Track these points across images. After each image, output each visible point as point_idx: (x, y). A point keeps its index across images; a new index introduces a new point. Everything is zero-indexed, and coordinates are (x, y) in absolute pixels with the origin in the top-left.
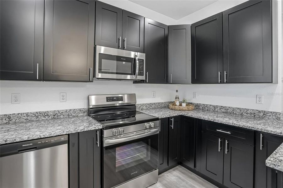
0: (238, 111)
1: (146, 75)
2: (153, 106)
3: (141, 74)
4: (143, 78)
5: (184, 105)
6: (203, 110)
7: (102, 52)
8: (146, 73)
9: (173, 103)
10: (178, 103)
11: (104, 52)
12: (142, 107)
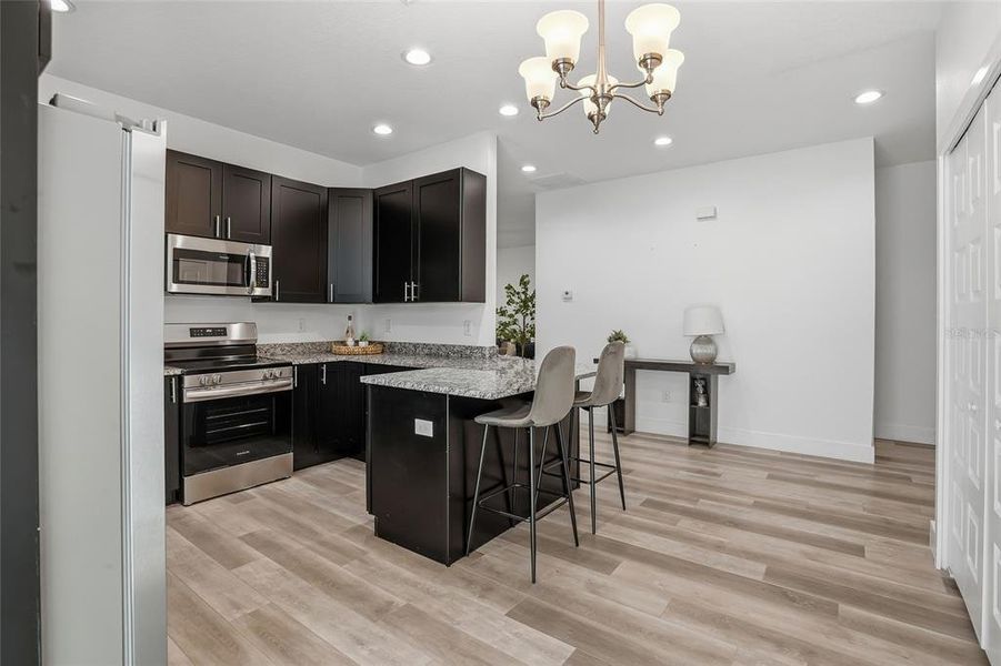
0: (444, 349)
1: (274, 288)
2: (300, 349)
3: (263, 284)
4: (268, 292)
5: (362, 344)
6: (399, 352)
7: (179, 246)
8: (274, 283)
9: (343, 343)
10: (350, 342)
11: (183, 244)
12: (272, 351)
